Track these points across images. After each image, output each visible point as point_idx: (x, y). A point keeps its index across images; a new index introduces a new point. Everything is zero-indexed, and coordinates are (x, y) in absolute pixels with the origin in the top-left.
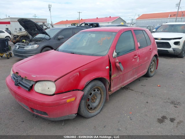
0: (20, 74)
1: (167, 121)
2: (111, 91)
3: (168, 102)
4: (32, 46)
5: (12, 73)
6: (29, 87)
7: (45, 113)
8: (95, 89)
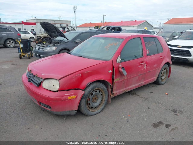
0: (33, 72)
1: (162, 127)
2: (113, 94)
3: (170, 110)
4: (51, 48)
5: (27, 71)
6: (38, 83)
7: (50, 107)
8: (97, 90)
